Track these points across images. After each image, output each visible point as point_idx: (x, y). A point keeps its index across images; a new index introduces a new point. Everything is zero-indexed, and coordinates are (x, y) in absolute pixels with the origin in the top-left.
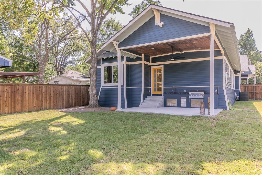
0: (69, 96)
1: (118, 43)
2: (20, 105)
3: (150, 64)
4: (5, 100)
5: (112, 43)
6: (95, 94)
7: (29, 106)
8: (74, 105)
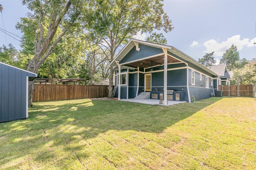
0: (100, 92)
1: (119, 62)
2: (72, 95)
3: (144, 73)
4: (65, 93)
5: (114, 62)
6: (111, 91)
7: (77, 96)
8: (102, 96)
